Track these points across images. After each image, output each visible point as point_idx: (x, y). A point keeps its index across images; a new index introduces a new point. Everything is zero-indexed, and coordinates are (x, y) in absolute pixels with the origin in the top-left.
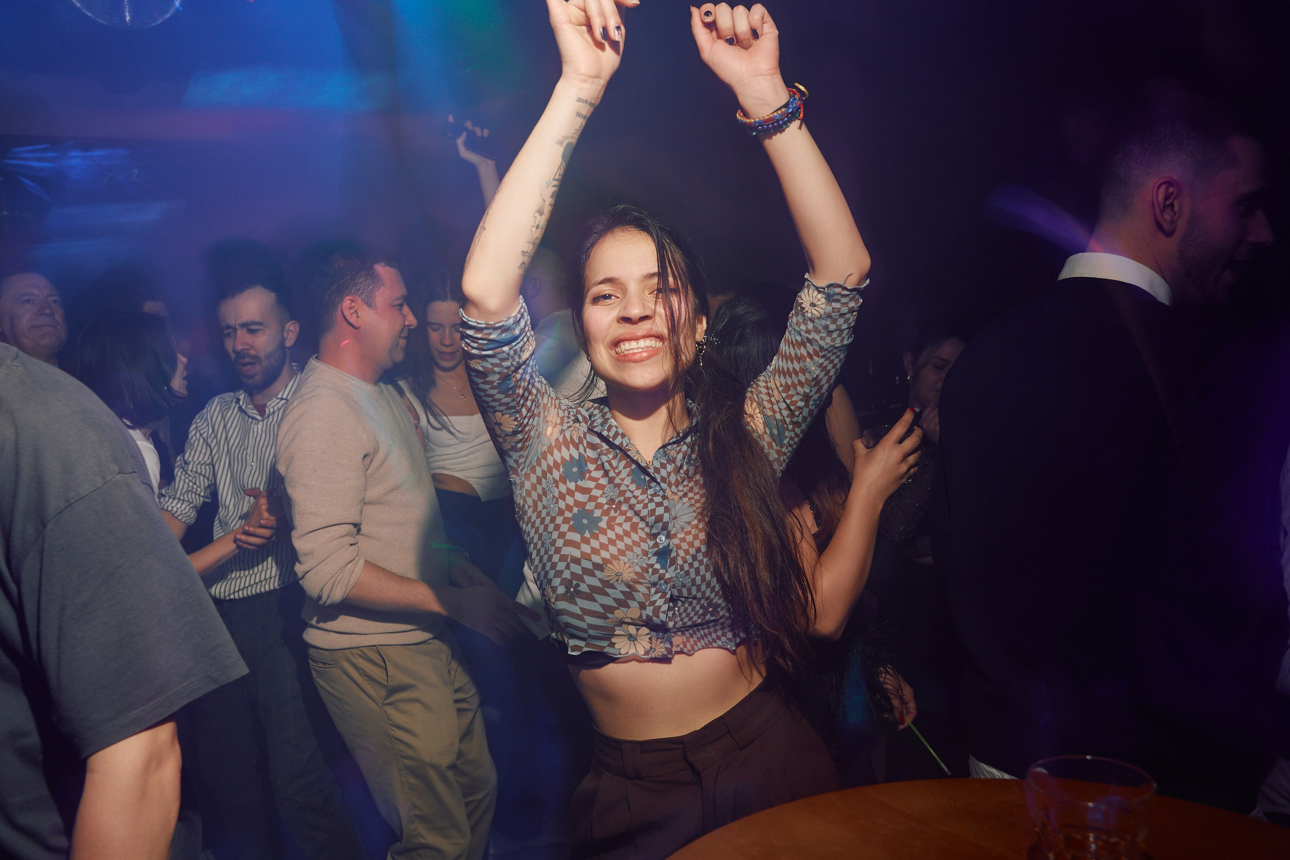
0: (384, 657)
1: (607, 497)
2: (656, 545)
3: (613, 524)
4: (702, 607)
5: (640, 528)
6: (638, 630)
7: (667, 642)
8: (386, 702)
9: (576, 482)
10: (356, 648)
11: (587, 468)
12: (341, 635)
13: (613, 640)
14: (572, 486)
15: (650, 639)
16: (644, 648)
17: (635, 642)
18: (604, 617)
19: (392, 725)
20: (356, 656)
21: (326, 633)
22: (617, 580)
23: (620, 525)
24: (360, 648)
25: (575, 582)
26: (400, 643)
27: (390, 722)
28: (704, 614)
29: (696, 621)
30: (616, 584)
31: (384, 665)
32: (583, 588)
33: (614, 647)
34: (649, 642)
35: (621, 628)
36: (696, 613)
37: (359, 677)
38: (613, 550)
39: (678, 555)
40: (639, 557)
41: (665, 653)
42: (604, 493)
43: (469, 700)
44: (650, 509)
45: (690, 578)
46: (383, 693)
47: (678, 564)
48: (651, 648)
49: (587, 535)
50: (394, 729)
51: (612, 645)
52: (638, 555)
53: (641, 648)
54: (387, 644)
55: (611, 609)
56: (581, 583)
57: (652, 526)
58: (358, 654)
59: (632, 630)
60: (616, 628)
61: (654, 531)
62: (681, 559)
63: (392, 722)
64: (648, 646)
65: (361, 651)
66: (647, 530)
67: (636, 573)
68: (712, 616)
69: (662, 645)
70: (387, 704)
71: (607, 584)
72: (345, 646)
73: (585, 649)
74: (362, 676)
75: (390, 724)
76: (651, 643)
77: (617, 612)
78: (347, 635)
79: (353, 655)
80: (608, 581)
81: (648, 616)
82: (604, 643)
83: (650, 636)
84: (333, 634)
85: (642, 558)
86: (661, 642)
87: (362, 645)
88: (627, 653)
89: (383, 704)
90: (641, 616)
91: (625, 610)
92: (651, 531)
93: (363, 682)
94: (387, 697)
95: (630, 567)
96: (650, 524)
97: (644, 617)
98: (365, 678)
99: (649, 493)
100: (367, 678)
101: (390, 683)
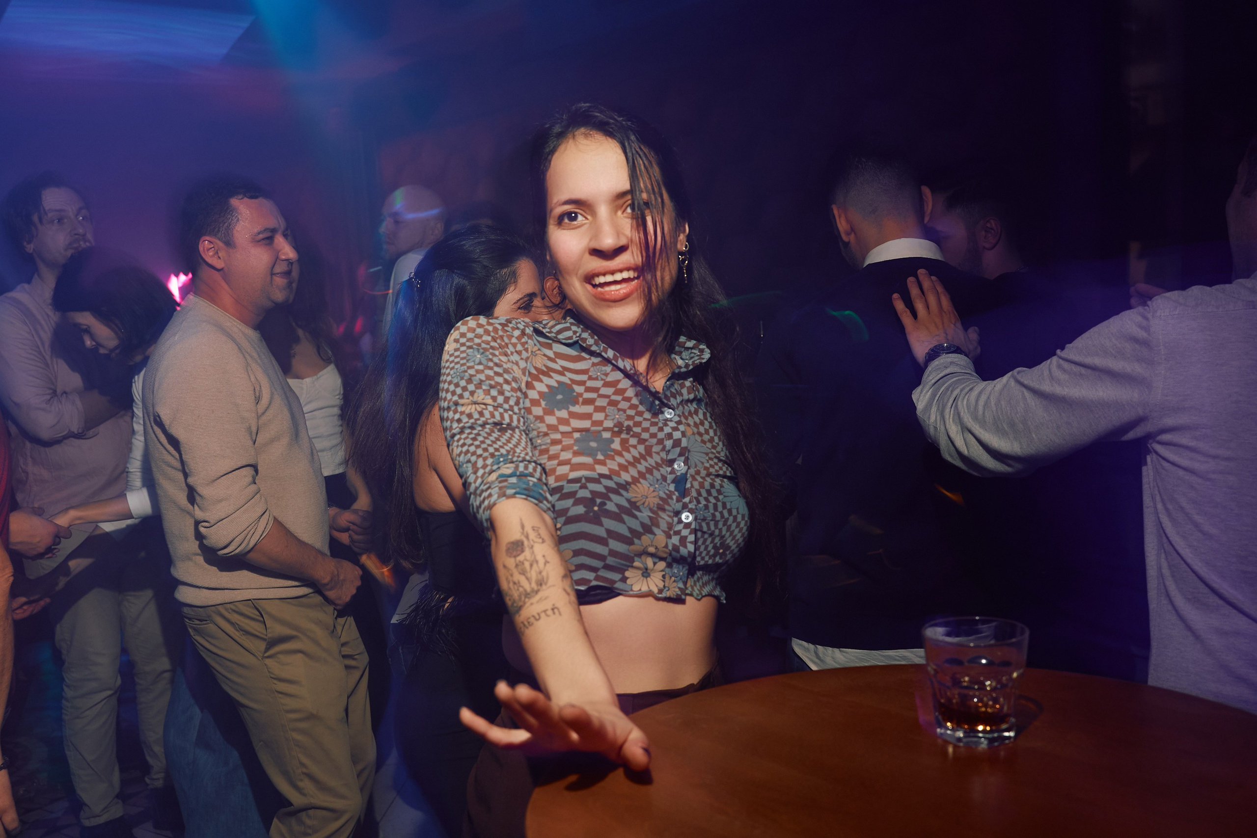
0: (261, 610)
1: (613, 420)
2: (673, 471)
3: (627, 445)
4: (715, 547)
5: (655, 452)
6: (655, 564)
7: (681, 581)
8: (266, 655)
9: (567, 409)
10: (229, 603)
11: (575, 394)
12: (214, 591)
13: (627, 574)
14: (563, 414)
15: (664, 576)
16: (657, 586)
17: (648, 579)
18: (628, 541)
19: (273, 678)
20: (230, 611)
21: (197, 589)
22: (644, 504)
23: (635, 447)
24: (234, 603)
25: (598, 501)
26: (277, 597)
27: (272, 676)
28: (714, 556)
29: (708, 561)
30: (641, 507)
31: (262, 619)
32: (610, 506)
33: (626, 582)
34: (662, 580)
35: (639, 559)
36: (708, 554)
37: (235, 631)
38: (633, 472)
39: (692, 486)
40: (659, 482)
41: (679, 593)
42: (607, 416)
43: (356, 657)
44: (666, 432)
45: (709, 512)
46: (262, 646)
47: (692, 496)
48: (664, 586)
49: (600, 457)
50: (275, 682)
51: (624, 579)
52: (658, 480)
53: (654, 583)
54: (263, 598)
55: (638, 535)
56: (607, 502)
57: (669, 451)
58: (231, 609)
59: (649, 562)
60: (636, 559)
61: (670, 457)
62: (695, 491)
63: (273, 674)
64: (661, 585)
65: (235, 605)
66: (663, 455)
67: (661, 499)
68: (721, 558)
69: (675, 584)
70: (268, 657)
71: (634, 505)
72: (219, 602)
73: (594, 583)
74: (237, 630)
75: (271, 677)
76: (664, 581)
77: (644, 537)
78: (218, 591)
79: (226, 609)
80: (635, 503)
81: (674, 545)
82: (616, 576)
83: (664, 573)
84: (204, 590)
85: (661, 483)
86: (674, 581)
87: (236, 600)
88: (640, 590)
89: (264, 657)
90: (666, 546)
91: (651, 536)
92: (667, 457)
93: (240, 636)
94: (267, 650)
95: (654, 491)
96: (667, 448)
97: (670, 548)
98: (241, 632)
99: (661, 418)
100: (244, 633)
101: (270, 635)
